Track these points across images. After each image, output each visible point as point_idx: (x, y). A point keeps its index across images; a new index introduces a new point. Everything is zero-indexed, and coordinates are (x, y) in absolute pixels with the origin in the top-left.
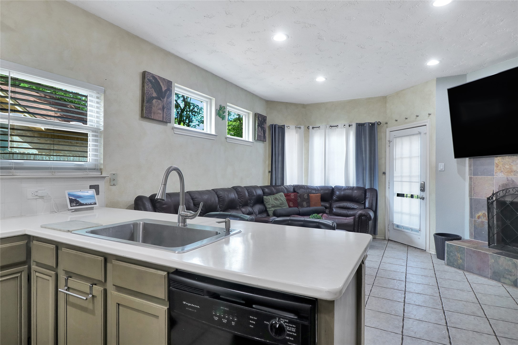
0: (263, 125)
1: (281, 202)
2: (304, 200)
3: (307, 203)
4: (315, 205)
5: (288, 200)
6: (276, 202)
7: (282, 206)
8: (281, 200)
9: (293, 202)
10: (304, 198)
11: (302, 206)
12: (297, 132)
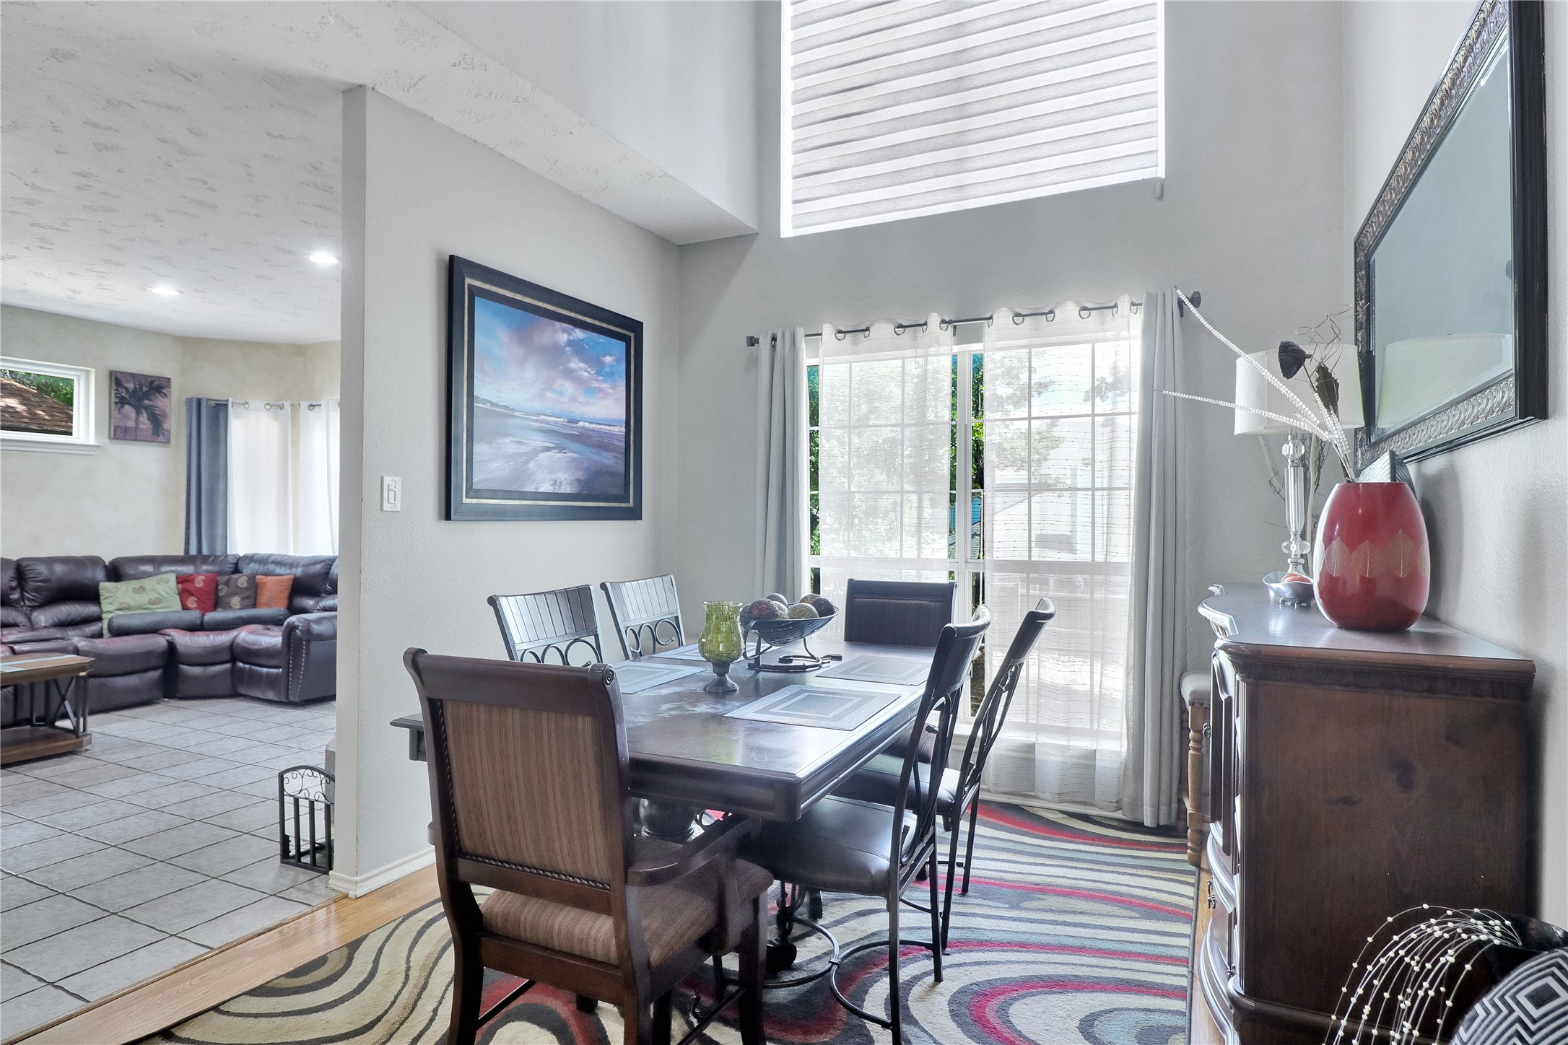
0: (146, 402)
1: (153, 596)
2: (237, 591)
3: (243, 599)
4: (268, 605)
5: (184, 594)
6: (136, 596)
7: (159, 606)
8: (154, 590)
9: (197, 597)
10: (238, 587)
11: (228, 607)
12: (276, 419)
